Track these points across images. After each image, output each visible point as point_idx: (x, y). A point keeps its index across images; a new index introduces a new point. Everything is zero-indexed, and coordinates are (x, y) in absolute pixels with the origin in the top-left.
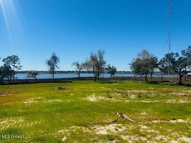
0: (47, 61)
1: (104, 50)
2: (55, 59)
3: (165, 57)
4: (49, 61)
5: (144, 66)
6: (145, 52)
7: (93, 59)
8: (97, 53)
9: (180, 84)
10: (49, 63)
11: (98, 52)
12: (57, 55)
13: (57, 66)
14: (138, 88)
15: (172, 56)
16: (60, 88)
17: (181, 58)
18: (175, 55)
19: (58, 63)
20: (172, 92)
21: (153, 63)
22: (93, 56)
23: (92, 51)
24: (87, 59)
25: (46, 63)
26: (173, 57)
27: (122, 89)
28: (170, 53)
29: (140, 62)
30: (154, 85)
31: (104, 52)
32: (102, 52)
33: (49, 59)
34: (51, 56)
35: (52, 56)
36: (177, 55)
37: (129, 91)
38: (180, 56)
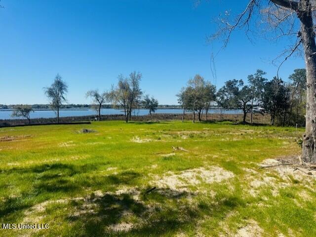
0: (47, 90)
1: (140, 74)
2: (60, 86)
3: (225, 86)
4: (50, 89)
5: (198, 98)
6: (199, 78)
7: (124, 86)
8: (129, 77)
9: (244, 123)
10: (51, 93)
11: (130, 75)
12: (63, 80)
13: (64, 98)
14: (189, 129)
15: (235, 84)
16: (86, 131)
17: (246, 87)
18: (238, 83)
19: (65, 92)
20: (229, 132)
21: (209, 94)
22: (123, 82)
23: (121, 75)
24: (113, 87)
25: (46, 92)
26: (237, 86)
28: (232, 80)
29: (192, 93)
30: (209, 125)
31: (139, 77)
32: (136, 75)
33: (50, 86)
34: (53, 82)
35: (56, 81)
36: (242, 82)
37: (179, 133)
38: (245, 84)
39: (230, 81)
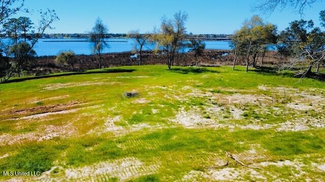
1: (186, 14)
2: (101, 29)
3: (290, 27)
4: (92, 33)
5: (254, 43)
6: (256, 19)
7: (168, 30)
8: (173, 18)
11: (174, 16)
12: (104, 23)
13: (105, 43)
15: (302, 25)
16: (130, 95)
17: (317, 29)
18: (307, 25)
21: (271, 36)
22: (167, 23)
23: (165, 16)
24: (155, 29)
26: (304, 27)
27: (218, 92)
28: (299, 20)
29: (248, 37)
31: (185, 17)
32: (181, 15)
35: (96, 24)
36: (311, 23)
38: (315, 26)
39: (296, 21)
